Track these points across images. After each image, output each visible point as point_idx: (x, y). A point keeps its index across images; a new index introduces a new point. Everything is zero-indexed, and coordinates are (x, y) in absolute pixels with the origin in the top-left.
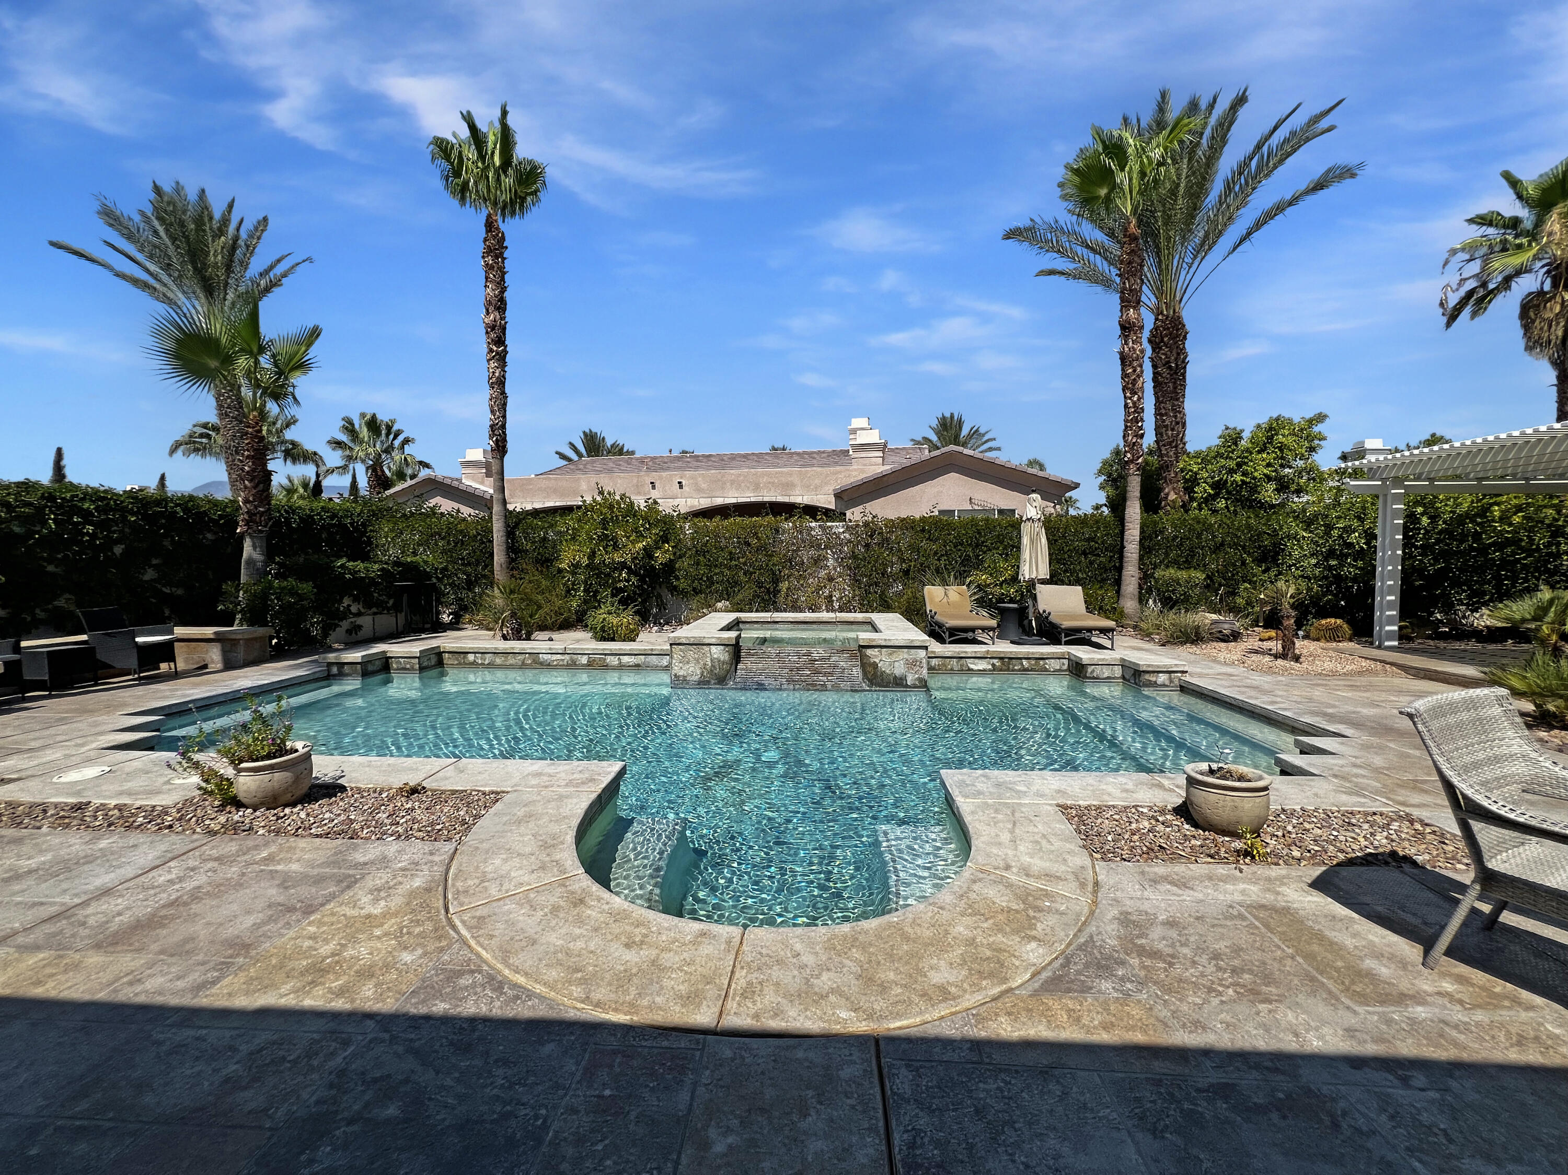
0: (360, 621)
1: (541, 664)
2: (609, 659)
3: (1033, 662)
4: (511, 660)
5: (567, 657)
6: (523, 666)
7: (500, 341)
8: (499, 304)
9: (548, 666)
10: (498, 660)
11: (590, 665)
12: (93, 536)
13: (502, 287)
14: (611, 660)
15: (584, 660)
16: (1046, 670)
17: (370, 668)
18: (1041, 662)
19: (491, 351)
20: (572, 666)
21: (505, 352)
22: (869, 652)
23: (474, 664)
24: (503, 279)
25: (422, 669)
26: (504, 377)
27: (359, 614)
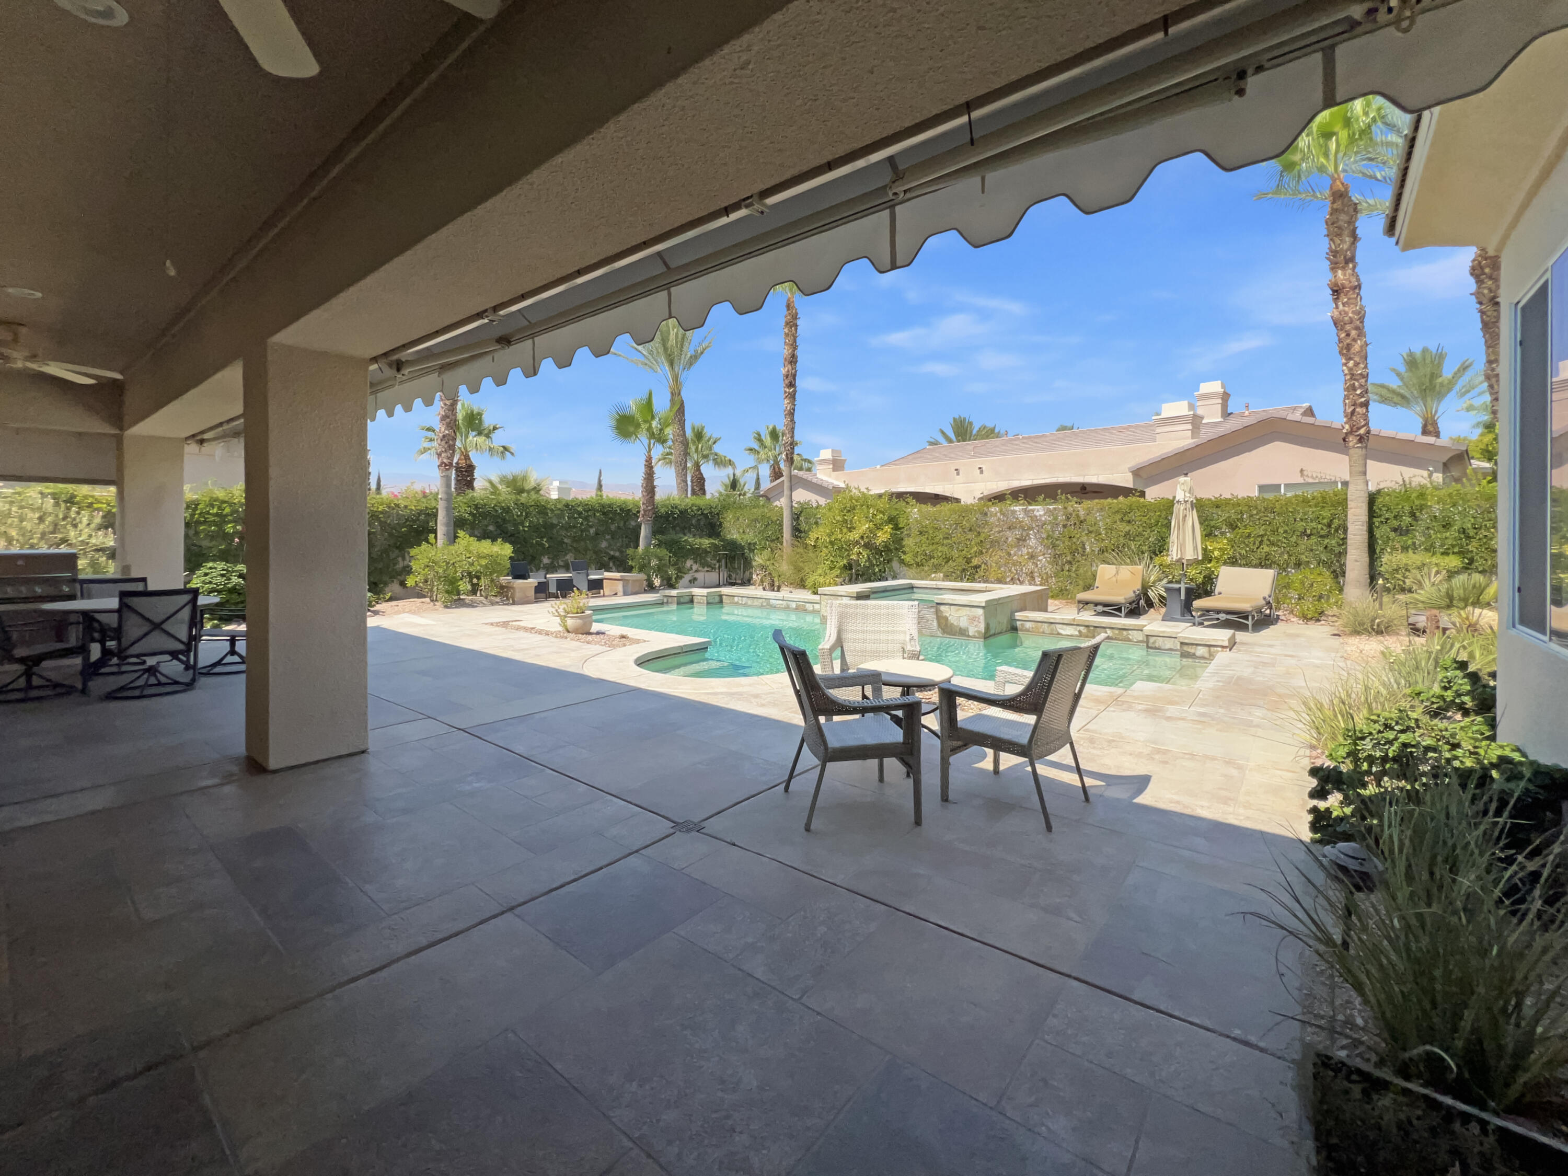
0: (697, 575)
1: (771, 606)
2: (807, 605)
3: (1117, 632)
4: (756, 603)
5: (784, 603)
6: (762, 606)
7: (792, 385)
8: (793, 360)
9: (774, 607)
10: (750, 602)
11: (797, 608)
12: (582, 524)
13: (794, 346)
14: (809, 607)
15: (794, 605)
16: (1129, 640)
17: (682, 600)
18: (1125, 633)
19: (785, 392)
20: (787, 608)
21: (795, 392)
22: (942, 608)
23: (737, 603)
24: (795, 341)
25: (708, 603)
26: (794, 410)
27: (697, 571)
